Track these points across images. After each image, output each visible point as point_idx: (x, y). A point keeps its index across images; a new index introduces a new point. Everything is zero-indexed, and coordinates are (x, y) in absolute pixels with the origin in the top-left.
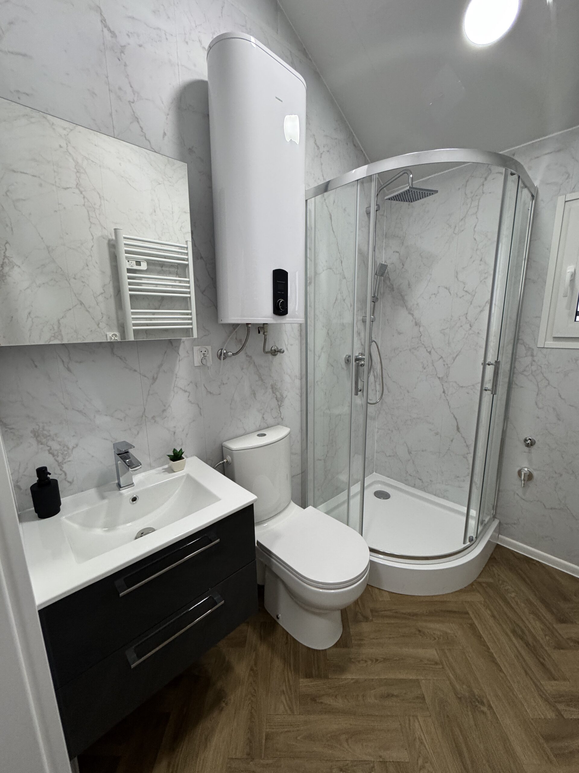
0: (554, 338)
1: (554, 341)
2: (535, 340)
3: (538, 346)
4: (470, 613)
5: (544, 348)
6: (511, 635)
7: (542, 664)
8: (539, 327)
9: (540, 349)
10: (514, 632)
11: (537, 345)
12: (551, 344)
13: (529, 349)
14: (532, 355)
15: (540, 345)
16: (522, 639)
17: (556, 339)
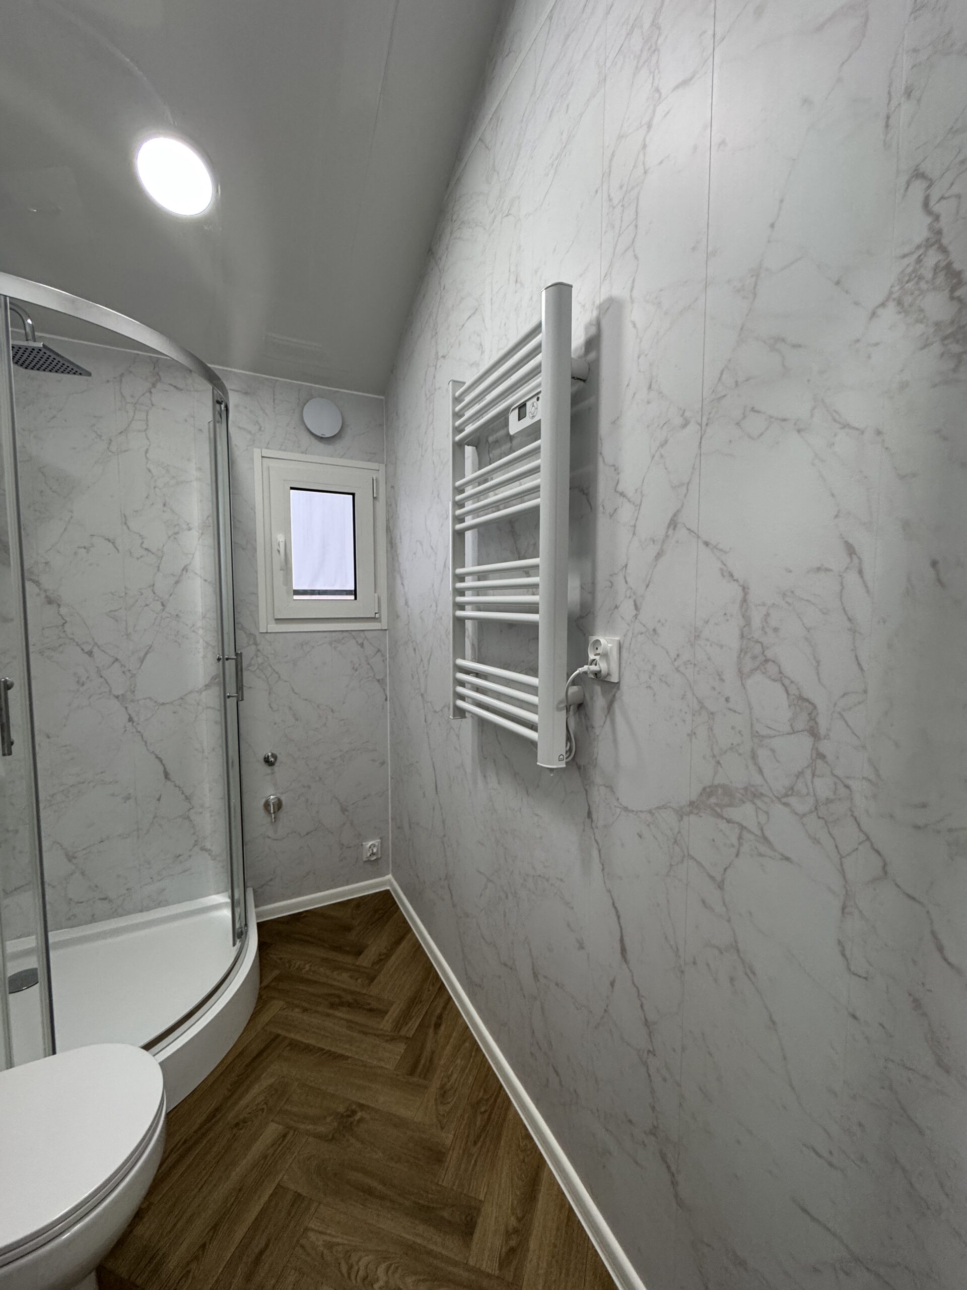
0: (276, 620)
1: (276, 623)
2: (256, 624)
3: (261, 631)
4: (279, 1032)
5: (267, 633)
6: (331, 1011)
7: (371, 1010)
8: (257, 606)
9: (263, 634)
10: (332, 1006)
11: (259, 629)
12: (274, 627)
13: (250, 635)
14: (256, 644)
15: (263, 630)
16: (342, 1004)
17: (278, 620)
